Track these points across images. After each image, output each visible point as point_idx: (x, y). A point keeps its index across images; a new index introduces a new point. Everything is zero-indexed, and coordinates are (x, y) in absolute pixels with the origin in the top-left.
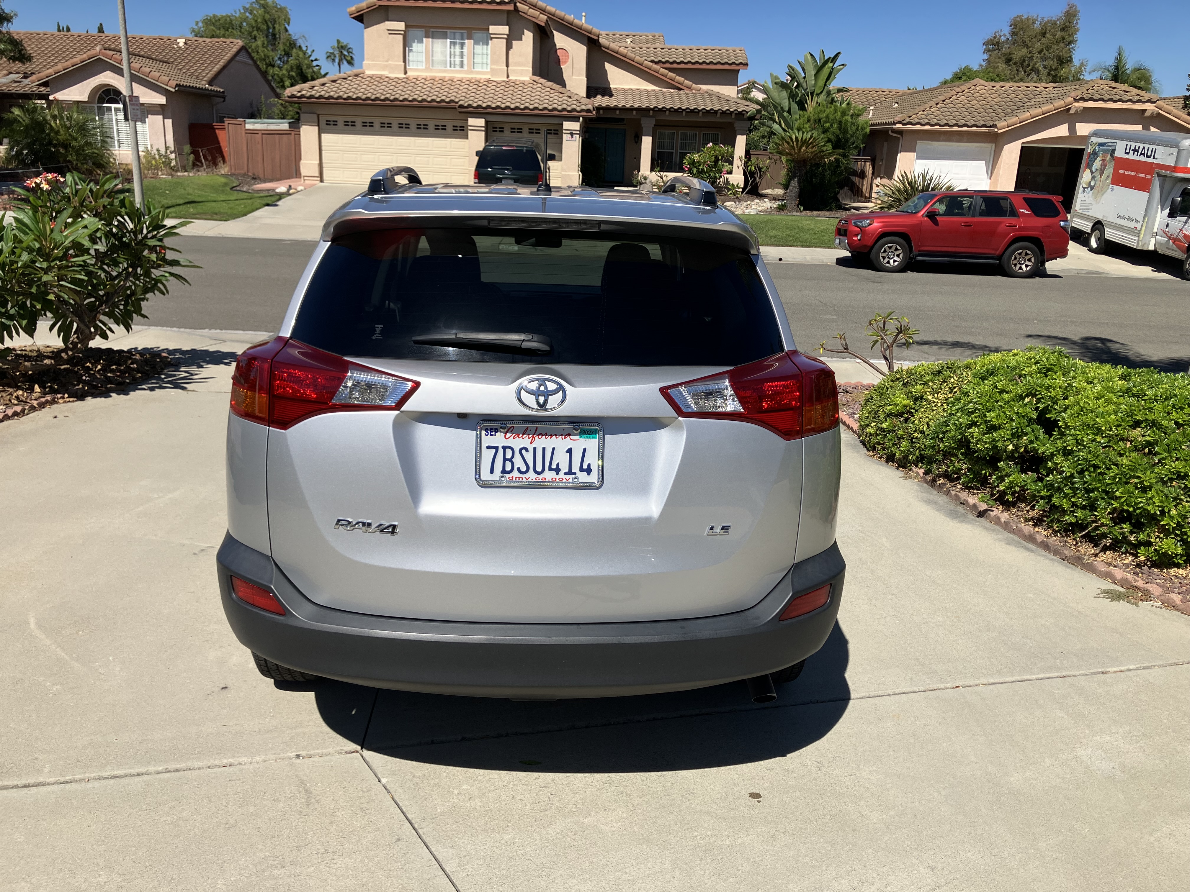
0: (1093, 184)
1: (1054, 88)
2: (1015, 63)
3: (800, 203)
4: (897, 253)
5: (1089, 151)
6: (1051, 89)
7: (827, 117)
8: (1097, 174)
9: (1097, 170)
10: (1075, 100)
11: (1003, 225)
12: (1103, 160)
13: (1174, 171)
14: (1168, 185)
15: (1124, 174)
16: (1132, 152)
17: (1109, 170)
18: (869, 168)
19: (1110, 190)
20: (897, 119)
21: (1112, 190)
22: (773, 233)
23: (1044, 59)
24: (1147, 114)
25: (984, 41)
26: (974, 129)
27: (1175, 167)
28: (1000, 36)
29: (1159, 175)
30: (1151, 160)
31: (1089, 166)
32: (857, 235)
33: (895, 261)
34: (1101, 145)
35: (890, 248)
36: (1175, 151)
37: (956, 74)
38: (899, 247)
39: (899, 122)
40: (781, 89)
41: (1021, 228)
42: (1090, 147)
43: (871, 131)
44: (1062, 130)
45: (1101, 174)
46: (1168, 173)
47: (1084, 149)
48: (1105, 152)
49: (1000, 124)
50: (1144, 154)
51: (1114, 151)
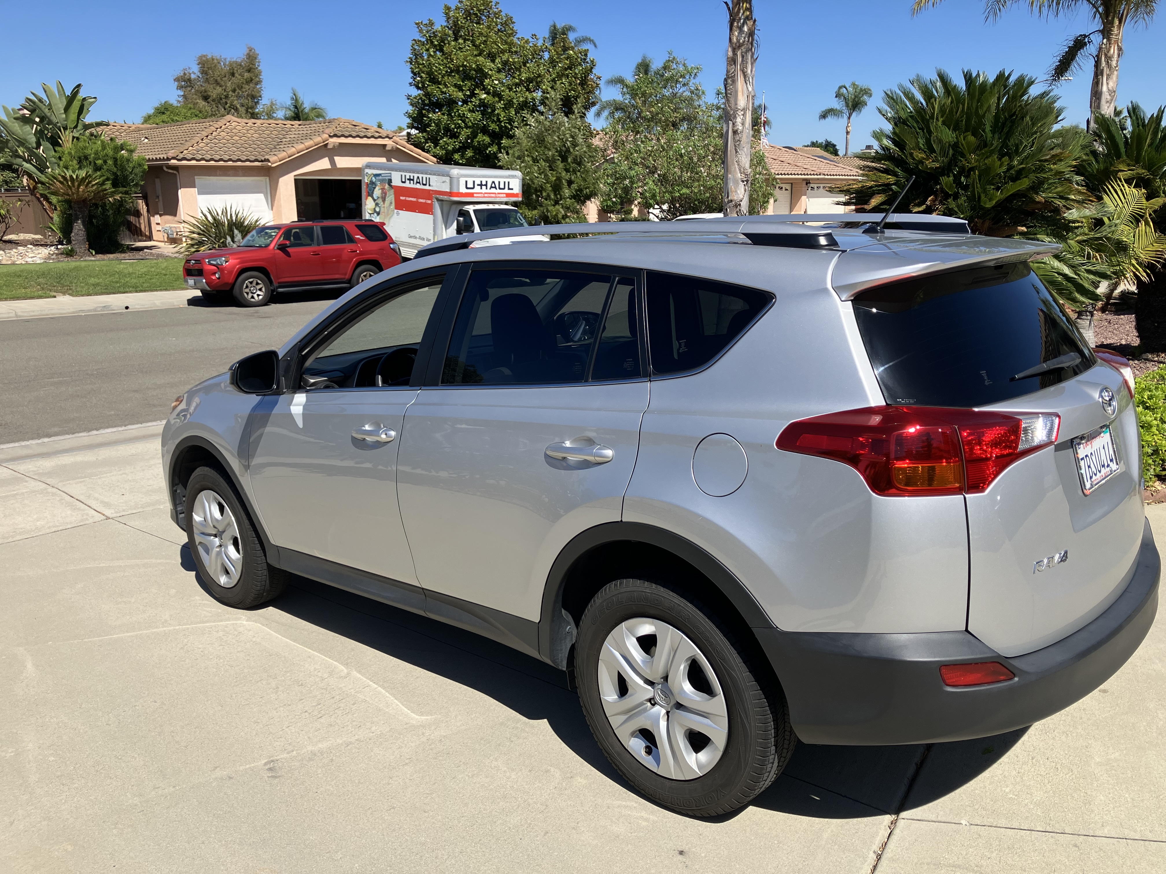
0: (377, 209)
1: (300, 125)
2: (213, 100)
3: (91, 247)
4: (259, 287)
5: (366, 181)
6: (297, 126)
7: (96, 153)
8: (380, 201)
9: (378, 198)
10: (330, 136)
11: (346, 251)
12: (383, 189)
13: (450, 196)
14: (446, 208)
15: (405, 200)
16: (408, 182)
17: (391, 197)
18: (142, 206)
19: (395, 214)
20: (171, 154)
21: (398, 214)
22: (92, 280)
23: (239, 97)
24: (388, 148)
25: (175, 77)
26: (248, 164)
27: (450, 193)
28: (190, 74)
29: (438, 200)
30: (427, 187)
31: (370, 194)
32: (214, 274)
33: (259, 295)
34: (376, 175)
35: (251, 283)
36: (447, 179)
37: (157, 109)
38: (259, 282)
39: (174, 158)
40: (22, 124)
41: (362, 254)
42: (366, 178)
43: (150, 167)
44: (323, 164)
45: (384, 200)
46: (445, 198)
47: (361, 180)
48: (382, 181)
49: (272, 159)
50: (419, 183)
51: (390, 181)
